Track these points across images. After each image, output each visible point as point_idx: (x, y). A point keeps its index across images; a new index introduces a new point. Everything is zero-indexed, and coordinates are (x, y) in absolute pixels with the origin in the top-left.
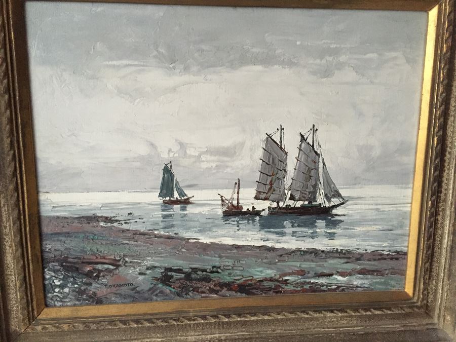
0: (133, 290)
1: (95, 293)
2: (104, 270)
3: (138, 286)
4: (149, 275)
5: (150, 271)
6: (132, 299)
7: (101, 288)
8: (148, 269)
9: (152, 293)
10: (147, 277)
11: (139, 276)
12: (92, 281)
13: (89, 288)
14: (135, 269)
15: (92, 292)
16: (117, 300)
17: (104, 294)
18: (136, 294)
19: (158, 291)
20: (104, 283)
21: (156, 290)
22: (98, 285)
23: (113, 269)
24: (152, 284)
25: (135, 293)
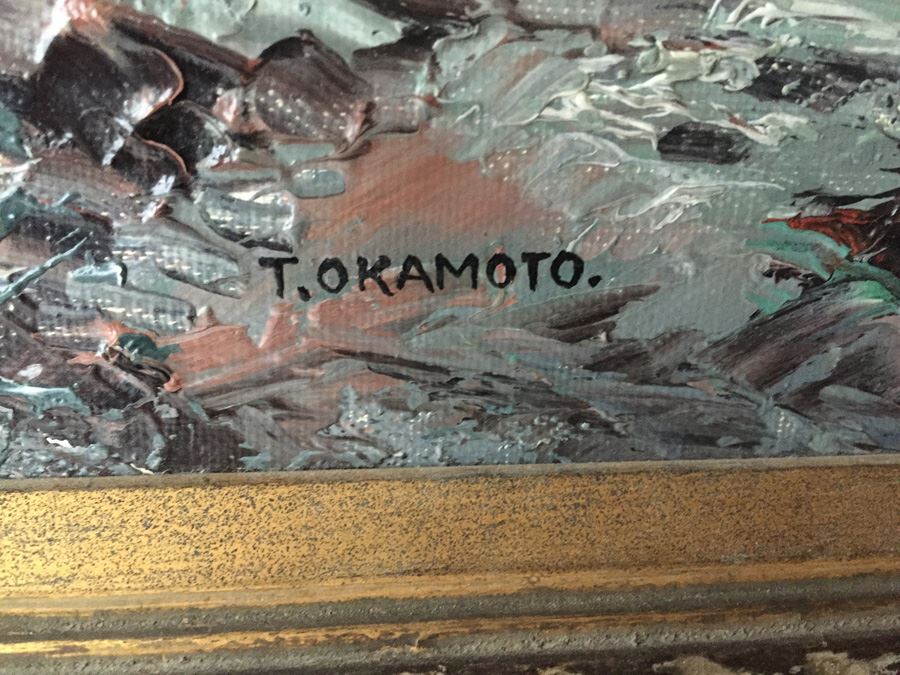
0: (576, 326)
1: (144, 343)
2: (253, 53)
3: (637, 294)
4: (769, 162)
5: (791, 119)
6: (561, 431)
7: (213, 288)
8: (768, 85)
9: (762, 382)
10: (745, 181)
11: (663, 169)
12: (104, 194)
13: (78, 279)
14: (631, 75)
15: (108, 337)
16: (404, 434)
17: (251, 368)
18: (606, 381)
19: (835, 353)
20: (254, 227)
21: (820, 343)
22: (182, 256)
23: (362, 53)
24: (783, 274)
25: (597, 366)
